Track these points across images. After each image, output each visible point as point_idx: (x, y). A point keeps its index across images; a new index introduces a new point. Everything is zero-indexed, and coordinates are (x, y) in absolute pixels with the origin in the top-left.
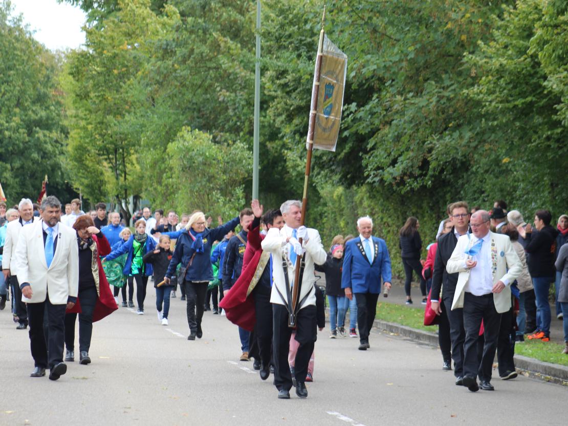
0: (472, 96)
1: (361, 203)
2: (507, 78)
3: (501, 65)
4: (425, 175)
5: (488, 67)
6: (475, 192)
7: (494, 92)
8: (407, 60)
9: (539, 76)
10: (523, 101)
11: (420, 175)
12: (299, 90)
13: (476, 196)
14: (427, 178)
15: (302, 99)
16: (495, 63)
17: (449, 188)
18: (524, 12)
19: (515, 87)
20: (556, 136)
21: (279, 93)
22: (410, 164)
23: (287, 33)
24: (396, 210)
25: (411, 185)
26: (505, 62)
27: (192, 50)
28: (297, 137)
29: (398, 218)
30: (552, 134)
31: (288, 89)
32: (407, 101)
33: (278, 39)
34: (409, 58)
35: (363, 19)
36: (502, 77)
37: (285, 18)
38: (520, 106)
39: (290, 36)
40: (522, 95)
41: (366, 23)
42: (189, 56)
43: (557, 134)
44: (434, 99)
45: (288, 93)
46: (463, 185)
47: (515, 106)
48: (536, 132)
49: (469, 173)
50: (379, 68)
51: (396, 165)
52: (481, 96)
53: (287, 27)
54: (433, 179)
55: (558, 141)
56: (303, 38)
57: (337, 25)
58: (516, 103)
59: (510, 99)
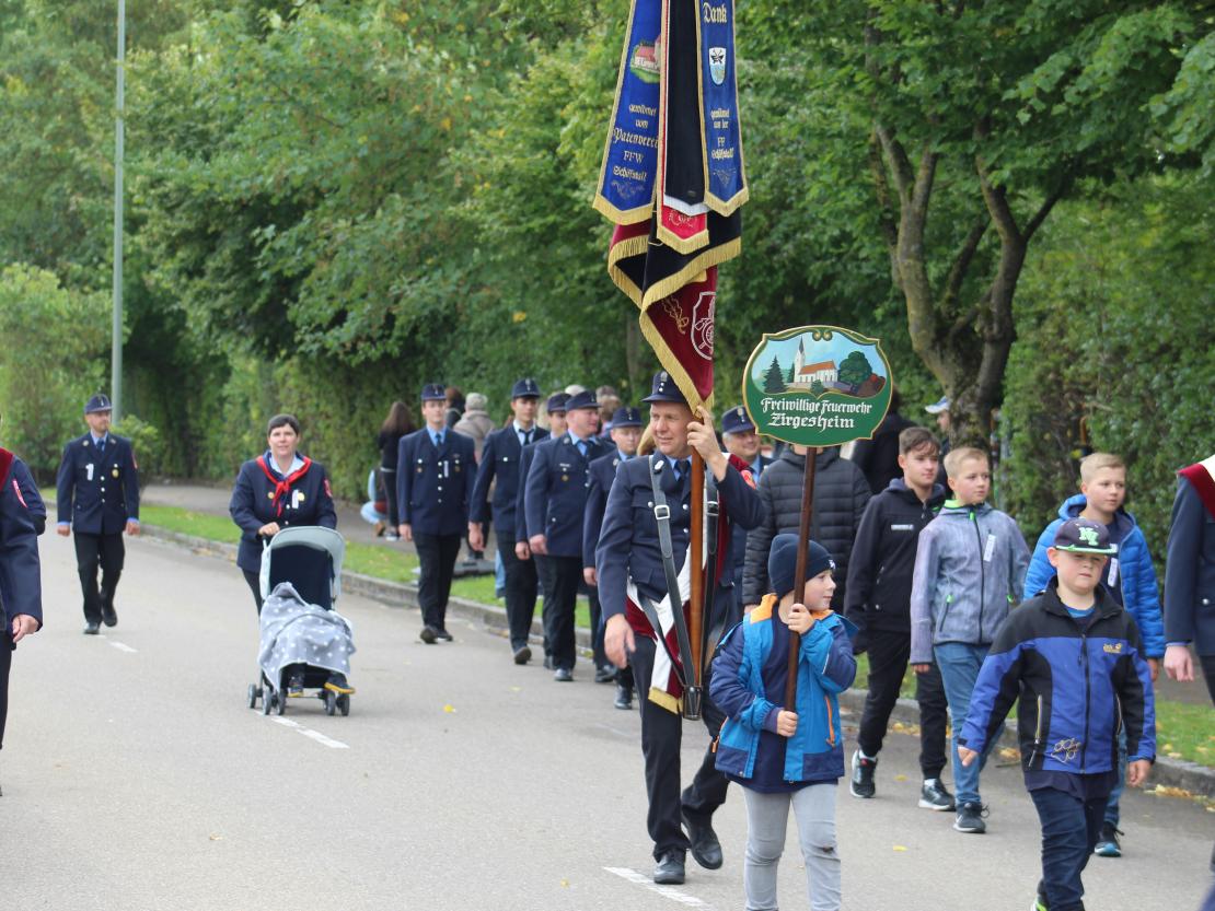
0: (462, 214)
1: (284, 382)
2: (517, 186)
3: (506, 166)
4: (389, 337)
5: (487, 169)
6: (465, 363)
7: (496, 209)
8: (356, 158)
9: (566, 182)
10: (541, 221)
11: (382, 338)
12: (185, 205)
13: (468, 368)
14: (391, 342)
15: (189, 219)
16: (497, 163)
17: (422, 358)
18: (540, 84)
19: (529, 200)
20: (594, 277)
21: (155, 209)
22: (365, 323)
23: (166, 116)
24: (338, 392)
25: (365, 353)
26: (512, 161)
27: (19, 145)
28: (184, 280)
29: (342, 404)
30: (588, 273)
31: (169, 205)
32: (356, 227)
33: (152, 126)
34: (359, 155)
35: (285, 93)
36: (508, 184)
37: (163, 93)
38: (537, 230)
39: (171, 120)
40: (540, 211)
41: (291, 99)
42: (14, 155)
43: (595, 273)
44: (401, 222)
45: (170, 210)
46: (446, 353)
47: (529, 230)
48: (562, 271)
49: (456, 333)
50: (311, 170)
51: (345, 325)
52: (477, 214)
53: (165, 107)
54: (401, 343)
55: (596, 284)
56: (192, 124)
57: (244, 102)
58: (531, 225)
59: (522, 219)
